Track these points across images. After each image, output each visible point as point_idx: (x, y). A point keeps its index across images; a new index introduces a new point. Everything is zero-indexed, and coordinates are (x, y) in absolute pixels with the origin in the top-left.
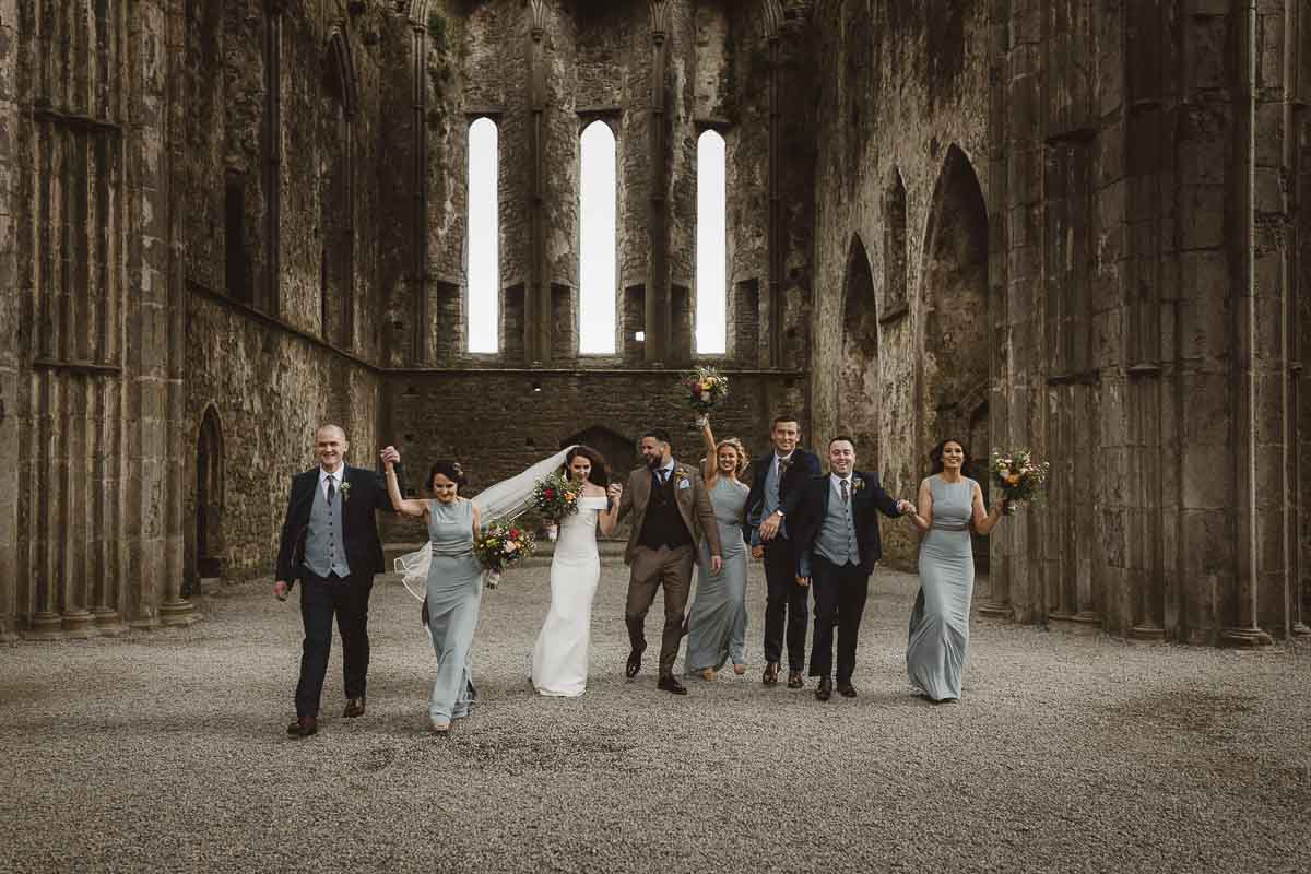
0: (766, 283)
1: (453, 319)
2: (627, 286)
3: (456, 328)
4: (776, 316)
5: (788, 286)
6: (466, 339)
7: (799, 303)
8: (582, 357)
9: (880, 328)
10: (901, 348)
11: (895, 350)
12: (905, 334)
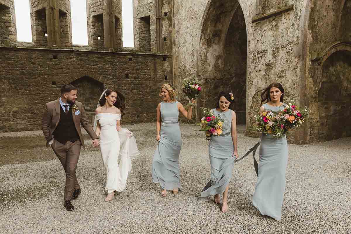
0: (154, 18)
1: (7, 24)
2: (93, 15)
3: (10, 28)
4: (159, 32)
5: (163, 19)
6: (15, 34)
7: (168, 27)
8: (74, 46)
9: (250, 25)
10: (280, 30)
11: (270, 33)
12: (285, 22)
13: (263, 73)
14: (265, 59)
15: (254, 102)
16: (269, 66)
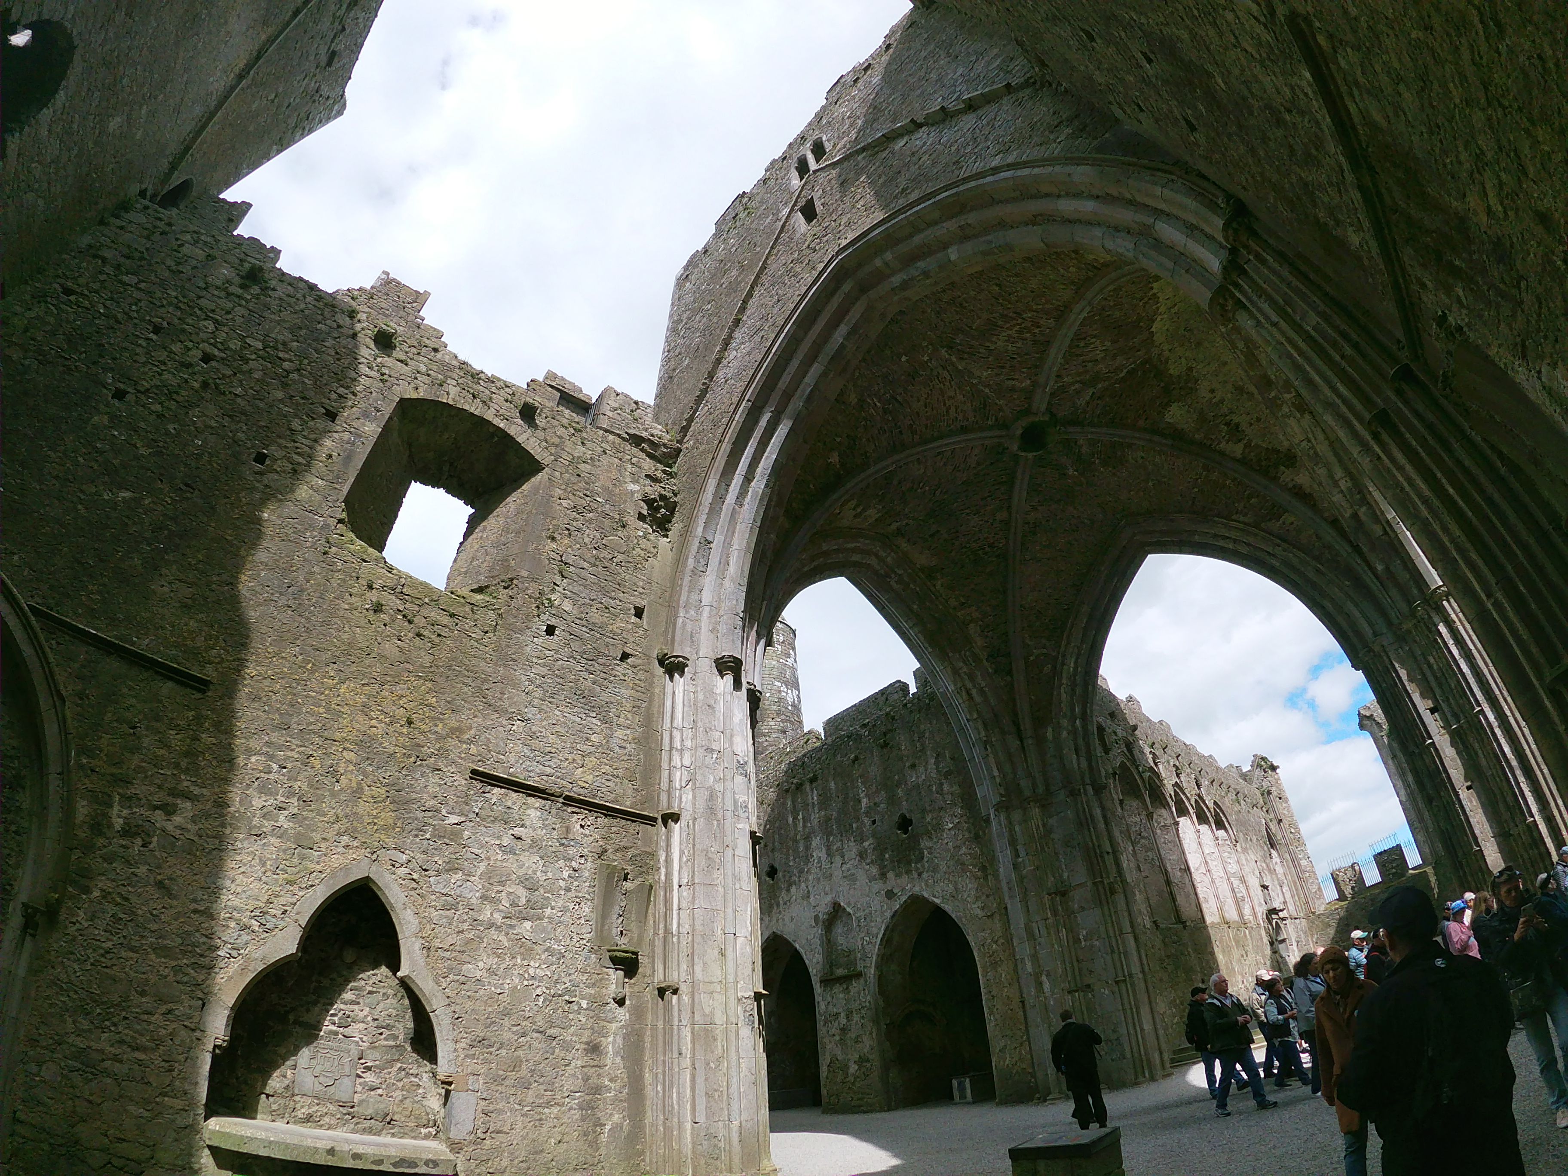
9: (818, 984)
10: (852, 994)
11: (842, 996)
12: (856, 986)
13: (837, 1038)
14: (839, 1023)
15: (829, 1071)
16: (844, 1030)
